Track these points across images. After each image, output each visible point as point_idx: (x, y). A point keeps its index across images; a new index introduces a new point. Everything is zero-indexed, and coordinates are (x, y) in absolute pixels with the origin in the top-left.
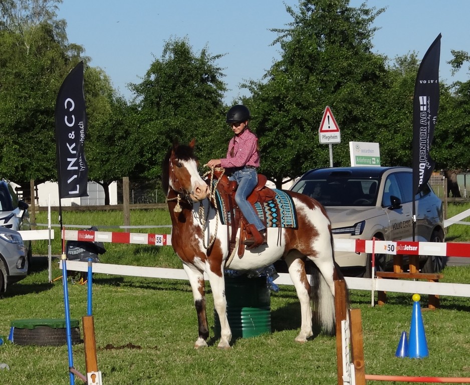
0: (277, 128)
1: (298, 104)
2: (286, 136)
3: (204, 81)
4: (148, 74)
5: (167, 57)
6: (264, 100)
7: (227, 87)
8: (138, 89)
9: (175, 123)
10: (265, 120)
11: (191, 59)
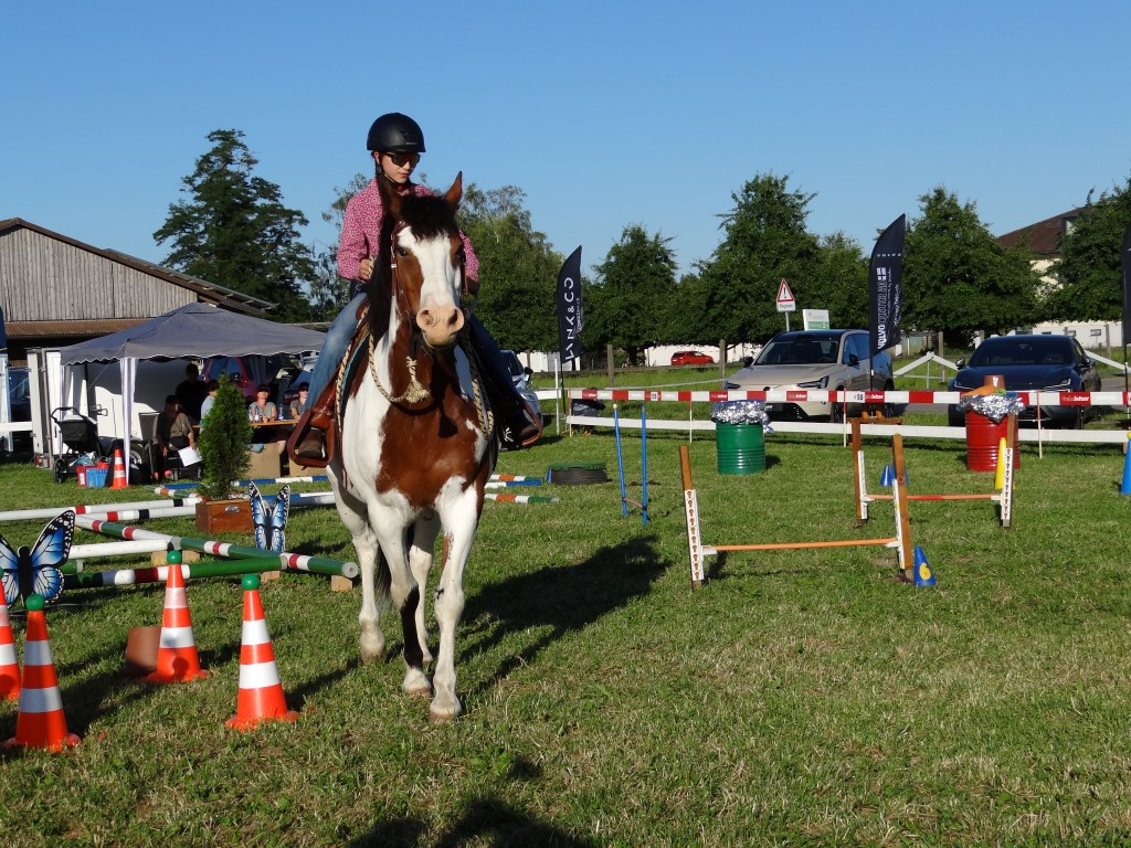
0: (725, 301)
1: (742, 280)
2: (732, 307)
3: (657, 261)
4: (609, 257)
5: (625, 241)
6: (712, 277)
7: (679, 266)
8: (600, 270)
9: (634, 298)
10: (715, 294)
11: (646, 242)
